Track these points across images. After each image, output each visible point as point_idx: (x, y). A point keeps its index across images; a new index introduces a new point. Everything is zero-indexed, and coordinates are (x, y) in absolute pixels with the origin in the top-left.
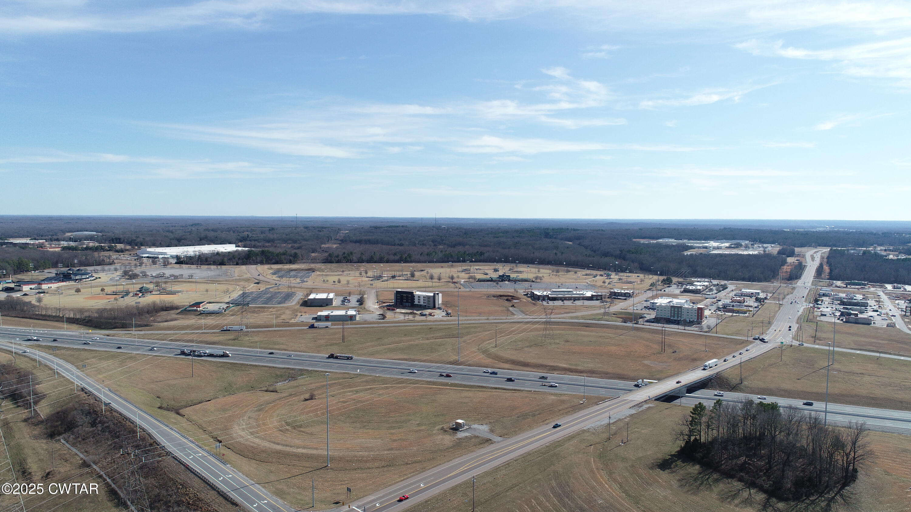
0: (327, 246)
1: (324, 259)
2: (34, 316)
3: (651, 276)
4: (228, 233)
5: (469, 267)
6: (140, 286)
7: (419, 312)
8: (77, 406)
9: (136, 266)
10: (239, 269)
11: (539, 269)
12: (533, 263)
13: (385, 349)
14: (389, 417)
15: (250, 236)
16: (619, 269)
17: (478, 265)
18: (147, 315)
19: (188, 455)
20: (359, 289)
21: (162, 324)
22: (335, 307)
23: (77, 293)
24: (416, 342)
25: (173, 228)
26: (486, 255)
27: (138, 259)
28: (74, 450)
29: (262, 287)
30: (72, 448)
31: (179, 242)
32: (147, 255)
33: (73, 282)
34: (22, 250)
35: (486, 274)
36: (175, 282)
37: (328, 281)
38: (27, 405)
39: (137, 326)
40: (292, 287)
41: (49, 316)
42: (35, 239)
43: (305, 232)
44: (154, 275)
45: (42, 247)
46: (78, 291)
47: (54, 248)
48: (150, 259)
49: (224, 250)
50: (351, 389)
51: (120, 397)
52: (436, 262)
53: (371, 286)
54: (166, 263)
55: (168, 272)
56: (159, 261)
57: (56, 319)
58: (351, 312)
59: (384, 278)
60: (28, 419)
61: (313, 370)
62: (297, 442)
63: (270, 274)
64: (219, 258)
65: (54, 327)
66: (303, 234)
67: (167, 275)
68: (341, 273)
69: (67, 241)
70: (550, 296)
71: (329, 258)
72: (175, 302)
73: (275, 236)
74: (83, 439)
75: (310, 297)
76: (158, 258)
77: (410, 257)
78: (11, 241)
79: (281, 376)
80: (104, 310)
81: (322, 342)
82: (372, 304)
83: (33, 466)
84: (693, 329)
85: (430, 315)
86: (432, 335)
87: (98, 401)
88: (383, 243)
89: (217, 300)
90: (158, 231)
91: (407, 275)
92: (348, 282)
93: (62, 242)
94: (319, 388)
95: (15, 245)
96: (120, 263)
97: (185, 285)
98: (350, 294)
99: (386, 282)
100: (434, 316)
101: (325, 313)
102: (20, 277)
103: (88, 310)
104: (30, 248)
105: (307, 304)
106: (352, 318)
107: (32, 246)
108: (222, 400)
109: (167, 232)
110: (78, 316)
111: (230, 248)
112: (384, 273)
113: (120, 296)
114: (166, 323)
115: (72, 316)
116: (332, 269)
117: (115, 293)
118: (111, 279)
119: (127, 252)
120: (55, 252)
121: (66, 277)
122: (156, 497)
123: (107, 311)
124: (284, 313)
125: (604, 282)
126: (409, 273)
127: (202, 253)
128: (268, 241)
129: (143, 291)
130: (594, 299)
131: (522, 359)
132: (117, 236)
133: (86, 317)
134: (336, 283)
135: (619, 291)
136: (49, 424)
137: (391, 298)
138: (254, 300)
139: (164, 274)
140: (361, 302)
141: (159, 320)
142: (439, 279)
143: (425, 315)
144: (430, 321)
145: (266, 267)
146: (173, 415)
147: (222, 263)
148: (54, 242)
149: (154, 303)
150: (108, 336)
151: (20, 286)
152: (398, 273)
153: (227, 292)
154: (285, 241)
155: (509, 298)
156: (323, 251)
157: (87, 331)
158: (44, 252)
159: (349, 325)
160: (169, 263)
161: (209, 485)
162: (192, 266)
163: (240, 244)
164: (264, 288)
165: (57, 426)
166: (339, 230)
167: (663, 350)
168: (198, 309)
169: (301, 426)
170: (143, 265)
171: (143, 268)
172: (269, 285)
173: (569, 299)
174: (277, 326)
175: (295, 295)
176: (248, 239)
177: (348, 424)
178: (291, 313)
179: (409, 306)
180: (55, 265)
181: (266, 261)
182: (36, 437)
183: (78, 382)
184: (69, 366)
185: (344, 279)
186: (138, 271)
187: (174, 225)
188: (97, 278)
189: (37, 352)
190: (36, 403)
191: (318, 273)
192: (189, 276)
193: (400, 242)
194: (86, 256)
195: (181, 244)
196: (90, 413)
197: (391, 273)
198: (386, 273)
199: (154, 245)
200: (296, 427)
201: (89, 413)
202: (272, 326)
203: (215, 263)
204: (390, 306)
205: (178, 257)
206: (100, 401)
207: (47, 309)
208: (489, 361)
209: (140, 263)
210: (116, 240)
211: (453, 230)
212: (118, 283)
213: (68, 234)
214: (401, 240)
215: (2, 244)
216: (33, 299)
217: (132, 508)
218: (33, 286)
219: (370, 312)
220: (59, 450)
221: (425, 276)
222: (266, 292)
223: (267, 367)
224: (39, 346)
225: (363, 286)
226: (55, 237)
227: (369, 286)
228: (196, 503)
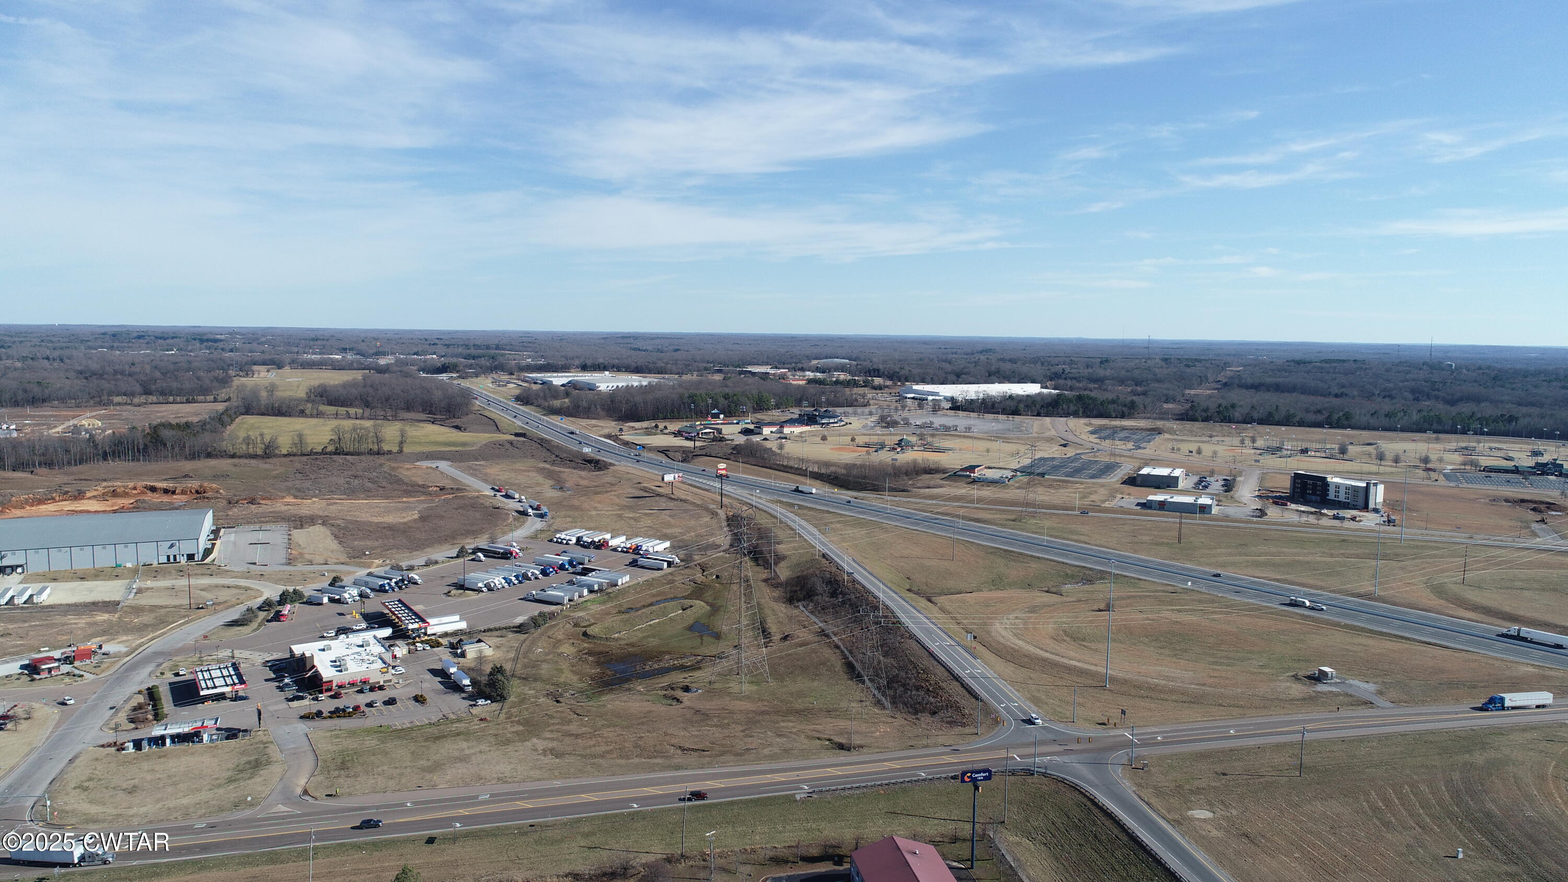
0: (1193, 392)
1: (1182, 414)
2: (775, 466)
4: (1032, 365)
5: (1475, 444)
6: (899, 438)
7: (1330, 513)
8: (818, 572)
9: (896, 409)
10: (1039, 422)
13: (1248, 562)
14: (1217, 650)
15: (1067, 371)
17: (1499, 442)
18: (905, 478)
19: (934, 641)
20: (1232, 467)
21: (922, 491)
22: (1181, 490)
23: (822, 442)
24: (1307, 559)
25: (954, 356)
26: (1523, 422)
27: (900, 400)
28: (814, 619)
29: (1070, 452)
30: (811, 616)
31: (958, 377)
32: (912, 395)
33: (819, 426)
34: (761, 381)
35: (1510, 459)
36: (946, 435)
37: (1179, 449)
38: (767, 565)
39: (892, 490)
40: (1118, 455)
41: (791, 468)
42: (776, 368)
43: (1162, 367)
44: (918, 423)
45: (784, 379)
46: (824, 438)
47: (798, 380)
48: (916, 401)
49: (1021, 392)
50: (1172, 608)
51: (865, 569)
52: (1404, 430)
53: (1257, 464)
54: (936, 408)
55: (938, 421)
56: (927, 404)
57: (797, 473)
58: (1204, 500)
59: (1285, 452)
60: (769, 579)
61: (1121, 575)
62: (1072, 654)
63: (1088, 434)
64: (1012, 404)
65: (796, 482)
66: (1157, 371)
67: (936, 425)
68: (1208, 439)
69: (813, 372)
71: (1191, 413)
72: (942, 463)
73: (1108, 373)
74: (823, 609)
75: (1140, 473)
76: (927, 400)
77: (1347, 419)
78: (750, 369)
79: (1072, 577)
80: (854, 466)
81: (1146, 538)
82: (1247, 492)
83: (773, 628)
85: (1353, 519)
86: (1343, 551)
87: (841, 570)
88: (1304, 390)
89: (1001, 465)
90: (931, 360)
91: (1333, 449)
92: (1215, 453)
93: (808, 373)
94: (1122, 598)
95: (754, 374)
96: (877, 404)
97: (958, 440)
98: (1212, 473)
99: (1286, 459)
100: (1360, 521)
101: (1160, 497)
102: (759, 416)
103: (835, 464)
104: (771, 379)
105: (1133, 481)
106: (1204, 509)
107: (773, 377)
108: (985, 594)
109: (943, 361)
110: (823, 471)
111: (1032, 389)
112: (1286, 443)
113: (874, 450)
114: (927, 490)
115: (816, 470)
116: (1192, 432)
117: (867, 445)
118: (864, 427)
119: (886, 390)
120: (799, 385)
121: (811, 420)
122: (894, 677)
123: (857, 468)
124: (1096, 492)
126: (1336, 446)
127: (988, 396)
128: (1095, 381)
129: (902, 445)
131: (1507, 609)
132: (875, 366)
133: (832, 473)
136: (788, 588)
137: (1284, 484)
138: (1055, 469)
139: (932, 423)
140: (1229, 486)
141: (919, 485)
142: (1396, 460)
143: (1343, 519)
144: (1347, 529)
145: (1083, 421)
146: (923, 602)
147: (1015, 412)
148: (798, 373)
149: (915, 461)
151: (760, 428)
152: (1315, 446)
153: (1016, 454)
154: (1122, 381)
155: (1543, 507)
156: (1187, 400)
157: (832, 490)
158: (787, 385)
159: (1198, 519)
160: (940, 409)
161: (953, 675)
162: (972, 414)
163: (1048, 384)
164: (1074, 454)
165: (796, 591)
166: (1227, 364)
168: (972, 475)
169: (1084, 640)
170: (907, 409)
171: (906, 414)
172: (1081, 448)
174: (1080, 509)
175: (1119, 467)
176: (1063, 376)
177: (1152, 649)
178: (1107, 493)
179: (1316, 502)
180: (798, 403)
181: (1084, 412)
182: (776, 600)
183: (819, 547)
184: (812, 529)
185: (1207, 449)
186: (898, 416)
187: (954, 350)
188: (847, 423)
189: (778, 509)
190: (776, 564)
191: (1167, 436)
192: (966, 428)
193: (1340, 390)
194: (835, 392)
195: (960, 380)
196: (830, 582)
197: (1300, 444)
198: (1290, 443)
199: (923, 381)
200: (1076, 638)
201: (829, 582)
202: (1072, 509)
203: (1004, 412)
204: (1280, 498)
205: (952, 400)
206: (843, 570)
207: (789, 458)
208: (1436, 602)
209: (902, 406)
210: (874, 372)
211: (1468, 370)
212: (871, 432)
213: (815, 362)
214: (1343, 387)
215: (741, 373)
216: (773, 445)
217: (870, 685)
218: (774, 429)
219: (1240, 505)
220: (798, 616)
221: (1369, 455)
222: (1076, 458)
223: (1055, 561)
224: (781, 502)
225: (1241, 462)
226: (800, 365)
227: (1253, 463)
228: (936, 691)
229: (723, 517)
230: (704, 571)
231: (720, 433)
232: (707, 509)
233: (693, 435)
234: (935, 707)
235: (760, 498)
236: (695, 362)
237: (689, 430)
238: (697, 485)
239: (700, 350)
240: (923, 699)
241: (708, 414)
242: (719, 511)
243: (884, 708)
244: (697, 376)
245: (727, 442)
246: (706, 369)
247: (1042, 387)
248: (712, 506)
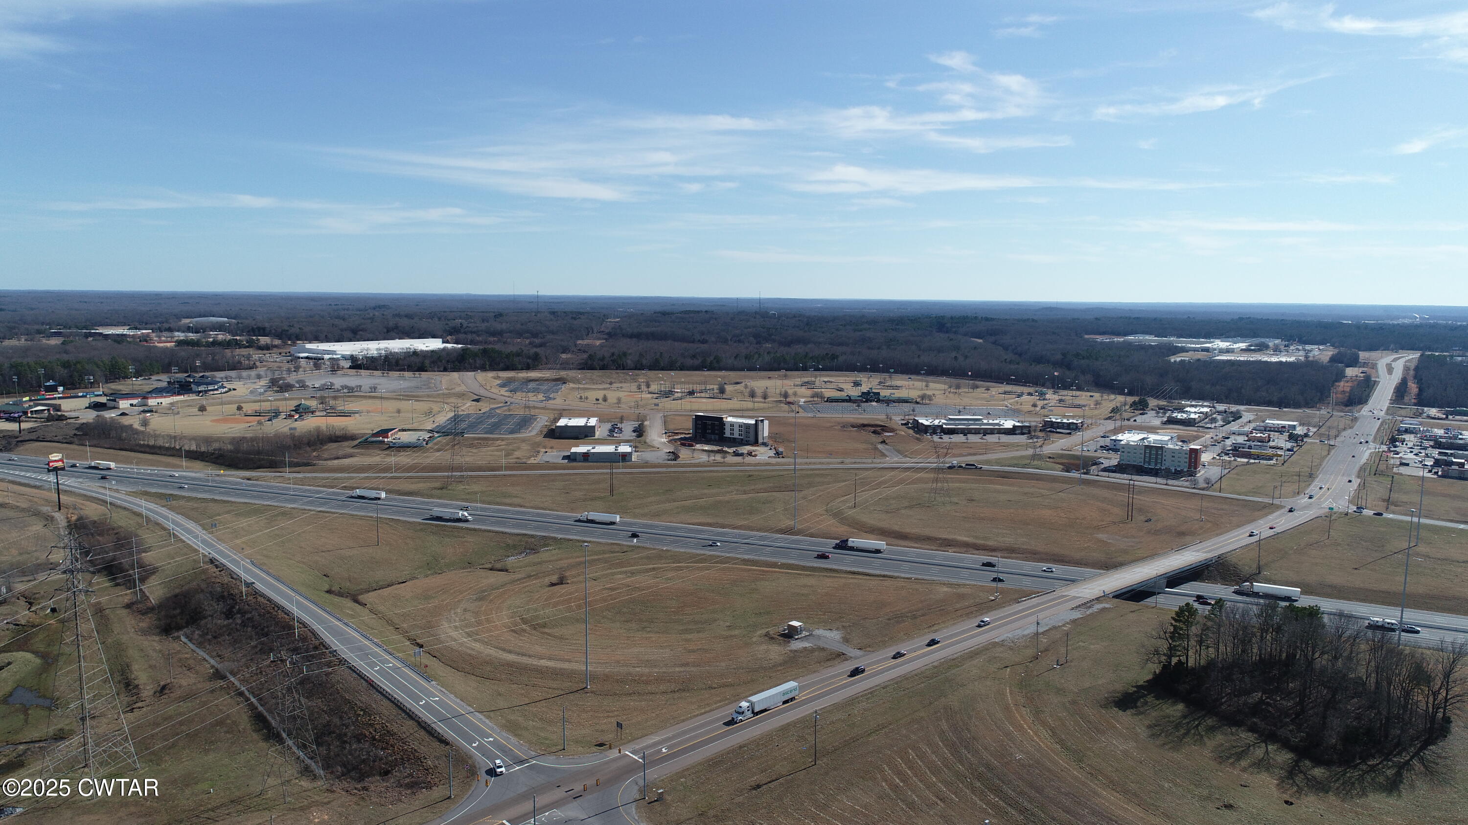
0: (586, 342)
1: (580, 364)
2: (138, 448)
3: (1113, 397)
4: (430, 320)
5: (813, 379)
6: (296, 403)
7: (731, 450)
8: (203, 586)
9: (289, 371)
10: (448, 378)
11: (927, 382)
12: (917, 373)
13: (678, 508)
14: (682, 615)
15: (465, 326)
16: (1060, 385)
17: (828, 376)
18: (308, 449)
19: (372, 665)
20: (637, 412)
21: (330, 463)
22: (598, 439)
23: (201, 413)
24: (727, 498)
25: (346, 312)
26: (841, 359)
27: (292, 361)
28: (202, 653)
29: (485, 407)
30: (198, 650)
31: (355, 335)
32: (306, 355)
33: (194, 395)
34: (116, 345)
35: (841, 390)
36: (350, 396)
37: (587, 398)
38: (130, 583)
39: (292, 465)
40: (531, 407)
41: (160, 448)
42: (136, 328)
43: (551, 320)
44: (317, 386)
45: (147, 341)
46: (202, 409)
47: (164, 343)
48: (311, 361)
49: (424, 348)
50: (624, 570)
51: (269, 574)
52: (760, 370)
53: (656, 407)
54: (335, 367)
55: (338, 381)
56: (324, 364)
57: (169, 453)
58: (625, 449)
59: (676, 395)
60: (132, 604)
61: (564, 539)
62: (538, 649)
63: (497, 387)
64: (417, 360)
65: (167, 465)
66: (548, 323)
67: (337, 386)
68: (608, 386)
69: (183, 332)
70: (944, 426)
71: (589, 362)
72: (349, 429)
73: (504, 326)
74: (215, 637)
75: (558, 424)
76: (323, 359)
77: (718, 362)
78: (101, 331)
79: (514, 547)
80: (243, 439)
81: (578, 494)
82: (657, 436)
83: (141, 676)
84: (1181, 485)
85: (750, 454)
86: (753, 487)
87: (236, 580)
88: (675, 338)
89: (415, 426)
90: (323, 317)
91: (713, 389)
92: (619, 400)
93: (177, 334)
94: (571, 567)
95: (105, 337)
96: (265, 366)
97: (364, 401)
98: (622, 419)
99: (679, 401)
100: (755, 456)
101: (582, 449)
102: (114, 386)
103: (218, 439)
104: (130, 342)
105: (555, 434)
106: (625, 457)
107: (131, 340)
108: (424, 583)
109: (336, 318)
110: (203, 449)
111: (434, 344)
112: (676, 386)
113: (267, 418)
114: (336, 462)
115: (194, 447)
116: (593, 380)
117: (258, 414)
118: (251, 392)
119: (275, 350)
120: (167, 348)
121: (184, 388)
122: (325, 727)
123: (248, 442)
124: (519, 448)
125: (1035, 405)
126: (716, 387)
127: (391, 353)
128: (494, 334)
129: (301, 411)
130: (1017, 432)
131: (896, 528)
132: (260, 325)
133: (215, 450)
134: (601, 401)
135: (1059, 421)
136: (163, 613)
137: (687, 426)
138: (472, 427)
139: (332, 384)
140: (640, 432)
141: (326, 456)
142: (765, 397)
143: (742, 455)
144: (749, 465)
145: (491, 374)
146: (348, 603)
147: (422, 369)
148: (165, 334)
149: (318, 430)
150: (248, 479)
151: (114, 400)
152: (699, 387)
153: (429, 413)
154: (520, 334)
155: (878, 429)
156: (579, 350)
157: (217, 472)
158: (150, 348)
159: (620, 469)
160: (339, 368)
161: (404, 711)
162: (376, 373)
163: (449, 338)
164: (488, 409)
165: (175, 616)
166: (606, 316)
167: (1130, 517)
168: (386, 440)
169: (544, 626)
170: (301, 369)
171: (301, 375)
172: (494, 403)
173: (977, 432)
174: (508, 468)
175: (536, 419)
176: (462, 330)
177: (618, 624)
178: (529, 448)
179: (715, 440)
180: (166, 369)
181: (490, 365)
182: (144, 632)
183: (204, 550)
184: (191, 525)
185: (612, 396)
186: (292, 379)
187: (346, 307)
188: (230, 390)
189: (143, 503)
190: (143, 580)
191: (572, 385)
192: (371, 388)
193: (703, 337)
194: (213, 354)
195: (358, 337)
196: (223, 597)
197: (686, 386)
198: (679, 386)
199: (317, 339)
200: (538, 626)
201: (221, 598)
202: (499, 468)
203: (410, 368)
204: (685, 439)
205: (353, 358)
206: (239, 579)
207: (156, 436)
208: (842, 530)
209: (294, 367)
210: (259, 331)
211: (787, 318)
212: (262, 397)
213: (186, 321)
214: (703, 334)
215: (87, 336)
216: (135, 421)
217: (290, 742)
218: (135, 402)
219: (654, 449)
220: (179, 652)
221: (742, 392)
222: (490, 414)
223: (493, 532)
224: (146, 493)
225: (643, 407)
226: (166, 325)
227: (653, 406)
228: (385, 739)
229: (63, 523)
230: (31, 604)
231: (59, 410)
232: (37, 514)
233: (16, 415)
234: (386, 764)
235: (117, 491)
236: (25, 323)
237: (11, 409)
238: (23, 481)
239: (32, 309)
240: (368, 753)
241: (40, 387)
242: (57, 515)
243: (315, 778)
244: (26, 340)
245: (69, 421)
246: (39, 332)
247: (443, 342)
248: (46, 509)
